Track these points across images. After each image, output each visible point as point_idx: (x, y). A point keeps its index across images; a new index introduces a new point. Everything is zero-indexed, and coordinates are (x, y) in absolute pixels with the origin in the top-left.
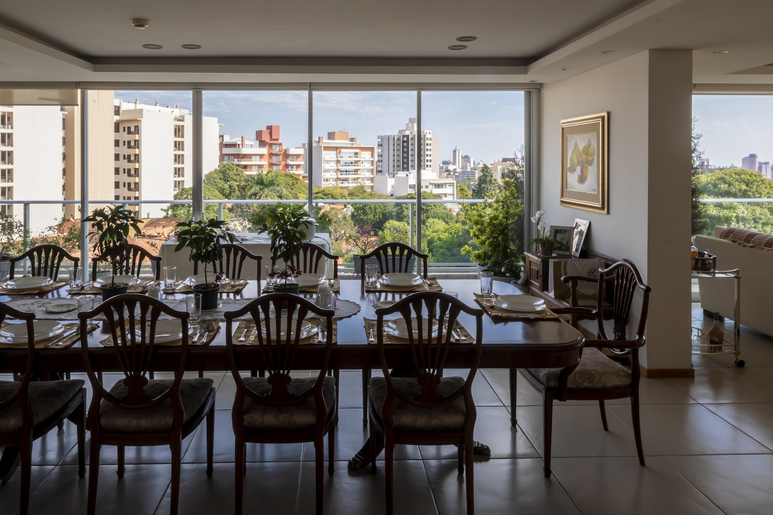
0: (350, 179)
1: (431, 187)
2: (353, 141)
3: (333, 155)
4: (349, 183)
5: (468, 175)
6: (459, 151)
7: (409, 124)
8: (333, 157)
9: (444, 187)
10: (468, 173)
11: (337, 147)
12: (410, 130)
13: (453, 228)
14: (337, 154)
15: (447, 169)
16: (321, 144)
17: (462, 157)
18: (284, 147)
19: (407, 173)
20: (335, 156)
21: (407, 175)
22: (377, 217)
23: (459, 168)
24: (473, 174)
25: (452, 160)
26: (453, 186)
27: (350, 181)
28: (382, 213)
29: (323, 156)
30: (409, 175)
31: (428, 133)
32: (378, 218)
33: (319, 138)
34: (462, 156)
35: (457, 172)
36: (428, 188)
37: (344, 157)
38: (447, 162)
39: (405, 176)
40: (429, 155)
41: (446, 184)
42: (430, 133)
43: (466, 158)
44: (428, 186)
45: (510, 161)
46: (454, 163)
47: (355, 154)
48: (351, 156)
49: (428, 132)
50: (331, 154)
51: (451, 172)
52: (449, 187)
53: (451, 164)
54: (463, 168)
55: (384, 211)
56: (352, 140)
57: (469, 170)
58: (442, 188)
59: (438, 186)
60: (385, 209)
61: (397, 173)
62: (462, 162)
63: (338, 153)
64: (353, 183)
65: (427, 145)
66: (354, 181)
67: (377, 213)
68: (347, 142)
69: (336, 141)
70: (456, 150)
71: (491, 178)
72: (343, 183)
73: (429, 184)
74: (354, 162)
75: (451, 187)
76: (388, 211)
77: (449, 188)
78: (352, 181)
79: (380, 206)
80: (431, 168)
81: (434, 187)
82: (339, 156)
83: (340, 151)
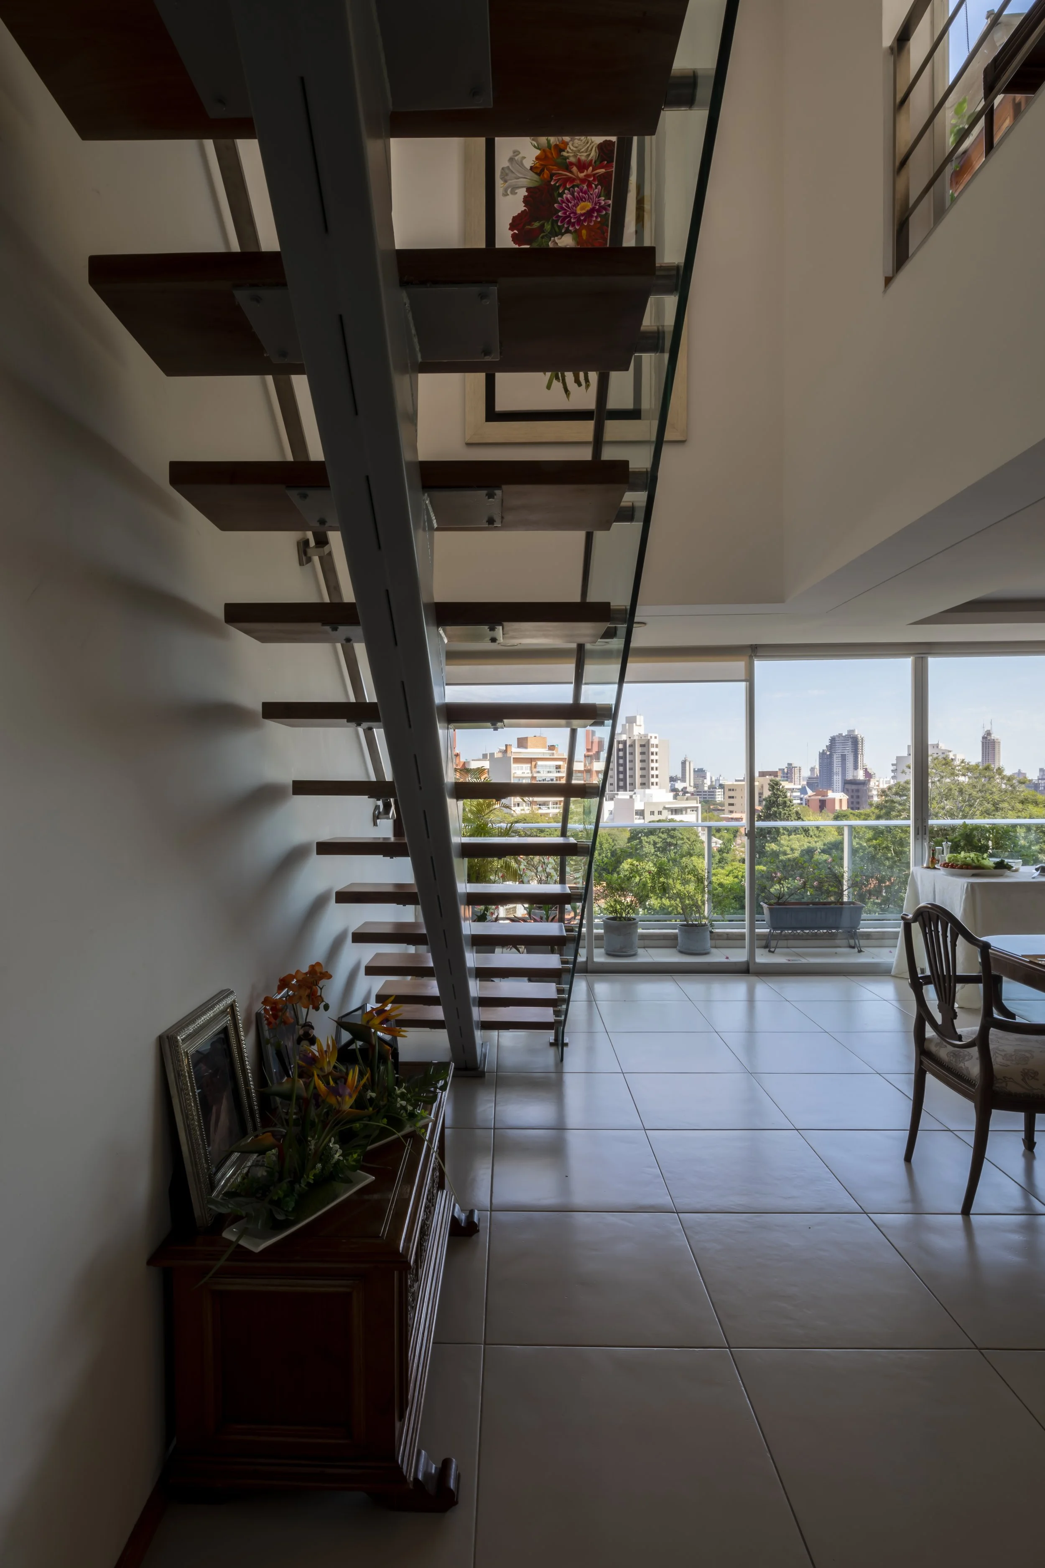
0: (551, 802)
1: (665, 813)
2: (553, 750)
3: (526, 770)
4: (549, 808)
5: (705, 796)
6: (690, 763)
7: (626, 724)
8: (526, 773)
9: (684, 812)
10: (705, 793)
11: (531, 759)
12: (627, 733)
13: (739, 869)
14: (531, 768)
15: (673, 788)
16: (509, 754)
17: (695, 771)
18: (462, 760)
19: (631, 793)
20: (529, 771)
21: (631, 797)
22: (604, 855)
23: (690, 786)
24: (713, 795)
25: (680, 775)
26: (696, 811)
27: (551, 806)
28: (611, 850)
29: (513, 771)
30: (634, 796)
31: (653, 737)
32: (606, 857)
33: (506, 746)
34: (694, 769)
35: (687, 792)
36: (661, 814)
37: (542, 772)
38: (673, 778)
39: (628, 797)
40: (655, 769)
41: (686, 808)
42: (656, 737)
43: (700, 773)
44: (661, 812)
45: (770, 775)
46: (683, 779)
47: (557, 768)
48: (551, 770)
49: (653, 735)
50: (524, 768)
51: (679, 792)
52: (692, 812)
53: (679, 781)
54: (696, 786)
55: (613, 847)
56: (552, 748)
57: (706, 789)
58: (682, 814)
59: (676, 811)
60: (615, 845)
61: (617, 794)
62: (694, 778)
63: (533, 767)
64: (554, 808)
65: (652, 754)
66: (555, 806)
67: (604, 849)
68: (545, 750)
69: (529, 750)
70: (685, 761)
71: (784, 799)
72: (540, 808)
73: (663, 809)
74: (555, 780)
75: (694, 812)
76: (619, 847)
77: (691, 814)
78: (553, 806)
79: (607, 840)
80: (657, 787)
81: (670, 812)
82: (534, 770)
83: (536, 765)
